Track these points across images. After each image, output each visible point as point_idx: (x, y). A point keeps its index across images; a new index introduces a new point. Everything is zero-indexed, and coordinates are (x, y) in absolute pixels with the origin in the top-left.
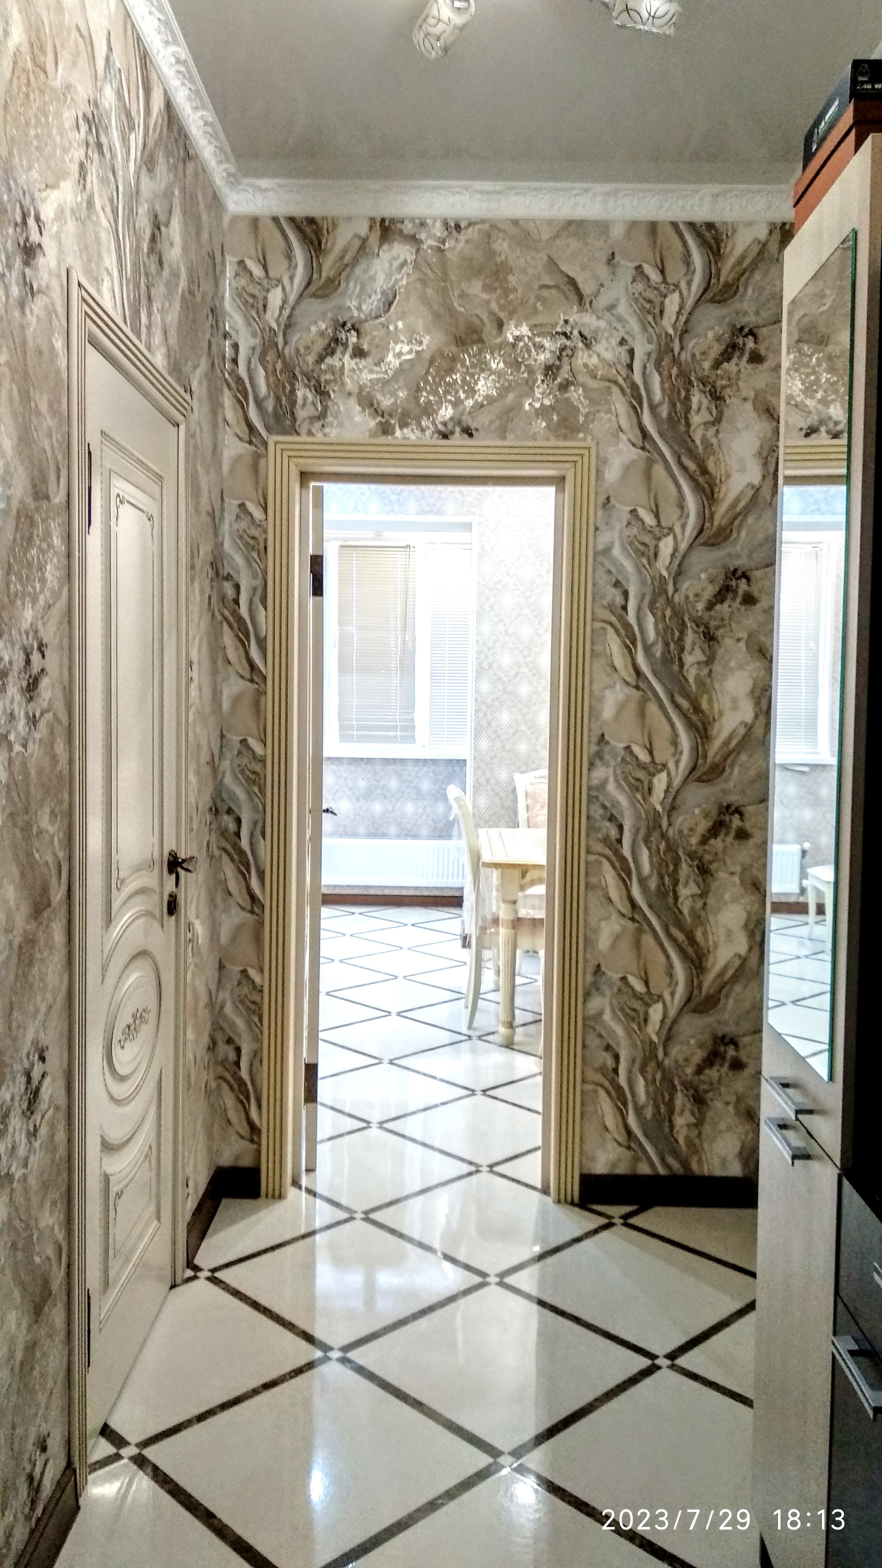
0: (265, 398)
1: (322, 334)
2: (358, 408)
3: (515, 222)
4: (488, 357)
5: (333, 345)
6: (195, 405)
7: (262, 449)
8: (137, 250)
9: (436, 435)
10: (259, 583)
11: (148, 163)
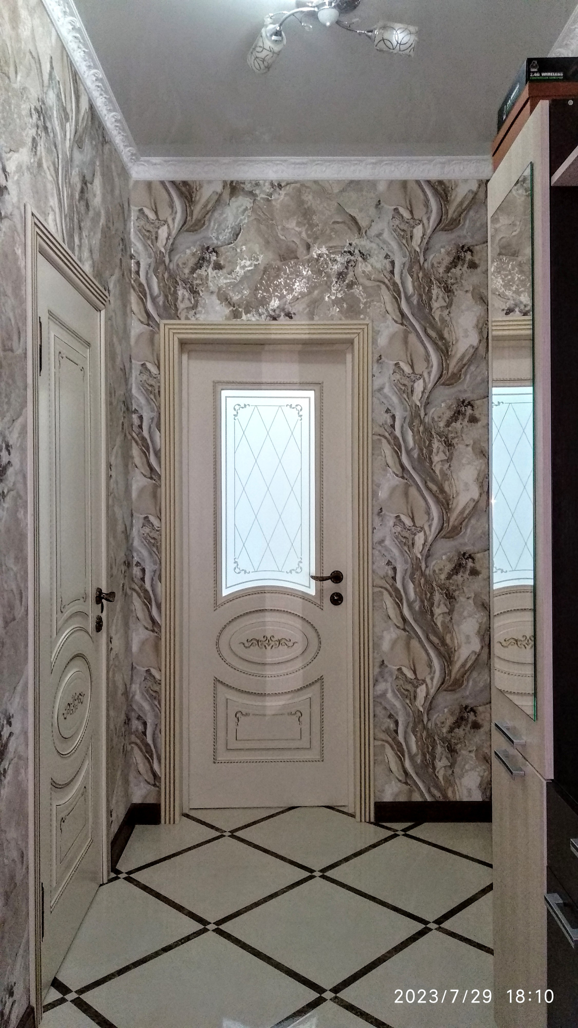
0: (158, 296)
1: (194, 254)
2: (218, 302)
3: (316, 182)
4: (301, 267)
5: (201, 262)
6: (112, 299)
7: (156, 329)
8: (71, 197)
9: (268, 318)
10: (155, 414)
11: (78, 143)
